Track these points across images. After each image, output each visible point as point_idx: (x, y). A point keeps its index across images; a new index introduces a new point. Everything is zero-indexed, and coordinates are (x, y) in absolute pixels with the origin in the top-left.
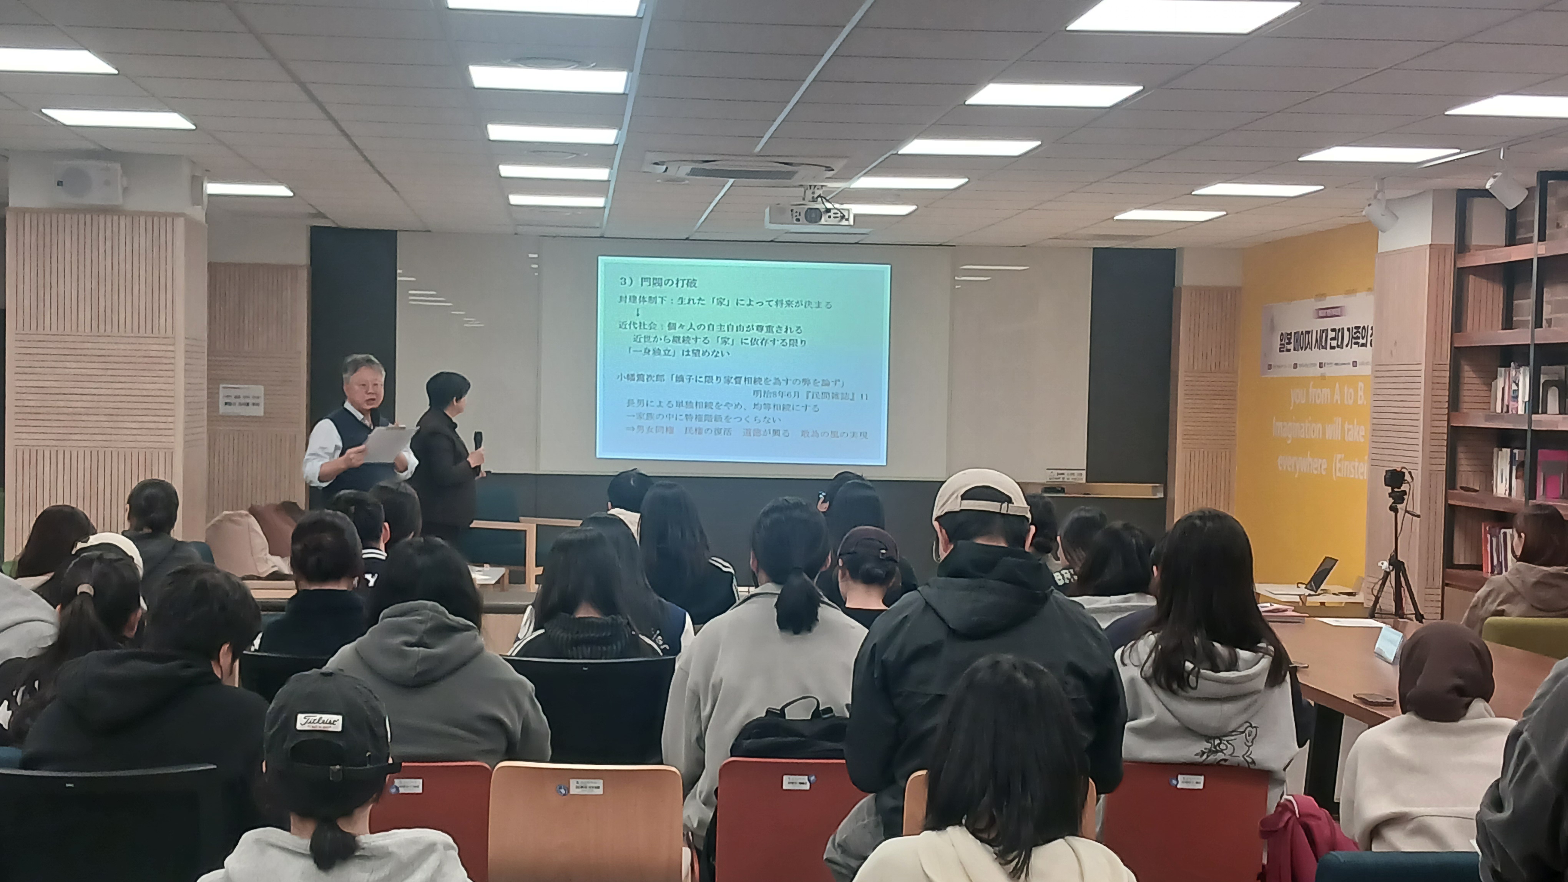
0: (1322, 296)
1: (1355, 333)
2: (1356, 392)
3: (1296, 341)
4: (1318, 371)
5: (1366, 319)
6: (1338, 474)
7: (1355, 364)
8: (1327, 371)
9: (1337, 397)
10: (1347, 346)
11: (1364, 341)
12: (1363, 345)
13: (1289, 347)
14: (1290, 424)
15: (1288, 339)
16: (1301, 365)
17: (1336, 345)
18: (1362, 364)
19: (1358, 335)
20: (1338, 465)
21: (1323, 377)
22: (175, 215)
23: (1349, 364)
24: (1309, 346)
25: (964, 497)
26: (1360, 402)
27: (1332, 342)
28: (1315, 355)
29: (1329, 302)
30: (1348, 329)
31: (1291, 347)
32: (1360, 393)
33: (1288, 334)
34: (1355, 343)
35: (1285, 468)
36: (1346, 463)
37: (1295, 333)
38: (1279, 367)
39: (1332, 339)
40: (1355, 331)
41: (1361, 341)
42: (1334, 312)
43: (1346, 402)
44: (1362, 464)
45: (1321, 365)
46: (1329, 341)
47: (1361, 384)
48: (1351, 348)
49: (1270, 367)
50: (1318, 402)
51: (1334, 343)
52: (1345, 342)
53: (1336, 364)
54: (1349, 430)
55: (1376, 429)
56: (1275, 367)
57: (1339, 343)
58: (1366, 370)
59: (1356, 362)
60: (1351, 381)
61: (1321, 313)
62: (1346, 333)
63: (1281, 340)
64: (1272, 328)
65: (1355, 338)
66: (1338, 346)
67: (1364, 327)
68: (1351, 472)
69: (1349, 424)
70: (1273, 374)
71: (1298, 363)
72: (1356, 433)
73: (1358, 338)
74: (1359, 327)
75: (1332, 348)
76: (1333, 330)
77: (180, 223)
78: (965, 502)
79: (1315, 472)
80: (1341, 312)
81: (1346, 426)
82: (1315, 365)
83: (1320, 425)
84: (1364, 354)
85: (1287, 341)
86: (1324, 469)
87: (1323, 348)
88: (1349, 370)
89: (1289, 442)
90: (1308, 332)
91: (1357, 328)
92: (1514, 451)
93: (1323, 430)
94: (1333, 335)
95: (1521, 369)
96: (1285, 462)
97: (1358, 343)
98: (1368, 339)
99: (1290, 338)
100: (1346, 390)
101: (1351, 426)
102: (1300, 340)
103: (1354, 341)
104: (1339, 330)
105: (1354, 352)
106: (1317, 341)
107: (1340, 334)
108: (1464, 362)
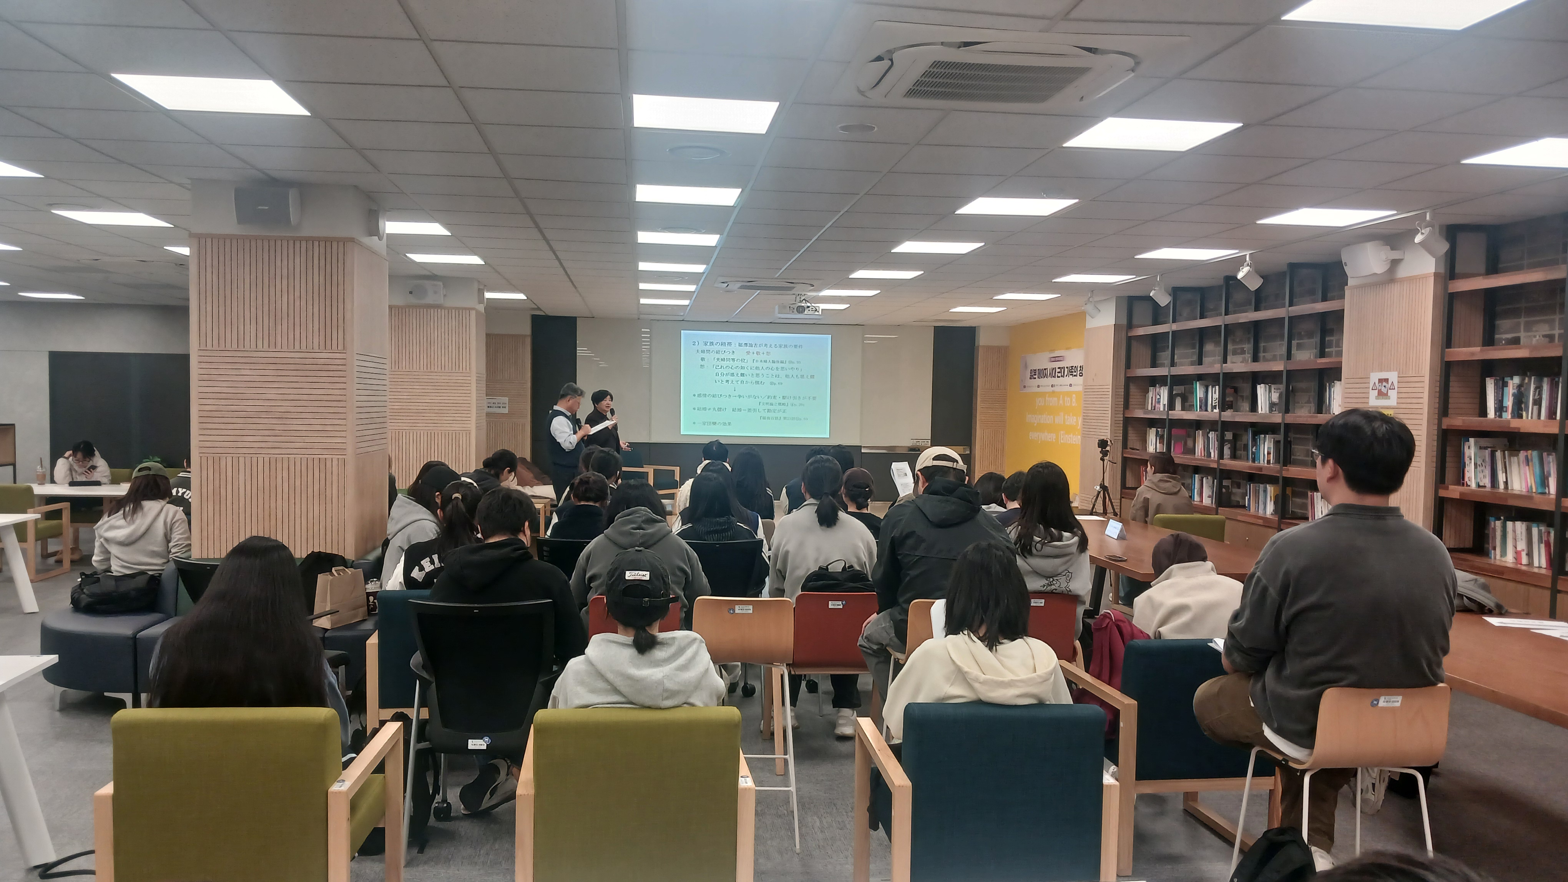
0: (1053, 351)
2: (1071, 400)
3: (1039, 373)
4: (1051, 389)
5: (1078, 363)
6: (1062, 441)
7: (1071, 385)
8: (1055, 389)
9: (1061, 402)
10: (1066, 376)
11: (1076, 374)
12: (1075, 376)
14: (1036, 416)
15: (1034, 372)
16: (1042, 386)
17: (1060, 376)
18: (1075, 385)
19: (1072, 371)
20: (1062, 437)
21: (1053, 392)
22: (470, 309)
23: (1068, 385)
24: (1045, 376)
25: (934, 459)
26: (1073, 405)
27: (1058, 374)
28: (1050, 381)
29: (1056, 354)
30: (1067, 368)
31: (1036, 376)
32: (1074, 400)
33: (1034, 370)
34: (1071, 375)
35: (1031, 438)
36: (1066, 436)
37: (1038, 370)
38: (1030, 387)
39: (1058, 372)
40: (1070, 368)
41: (1074, 374)
42: (1059, 358)
43: (1066, 405)
44: (1074, 436)
45: (1052, 386)
46: (1057, 374)
47: (1074, 395)
48: (1069, 377)
49: (1025, 387)
50: (1051, 405)
51: (1059, 375)
52: (1065, 374)
53: (1061, 385)
54: (1067, 419)
55: (1085, 418)
56: (1027, 386)
58: (1080, 388)
60: (1069, 394)
61: (1053, 359)
62: (1066, 369)
63: (1031, 373)
64: (1026, 366)
65: (1071, 372)
66: (1062, 376)
67: (1075, 367)
68: (1070, 440)
69: (1067, 416)
70: (1026, 390)
71: (1040, 385)
72: (1071, 420)
73: (1072, 372)
74: (1073, 366)
75: (1059, 377)
76: (1059, 368)
77: (473, 313)
78: (934, 461)
79: (1049, 440)
80: (1063, 359)
81: (1065, 417)
82: (1049, 386)
83: (1052, 417)
84: (1079, 380)
85: (1034, 374)
86: (1055, 439)
87: (1053, 377)
88: (1067, 388)
89: (1035, 425)
90: (1045, 369)
91: (1072, 367)
92: (1158, 429)
93: (1054, 418)
94: (1059, 370)
95: (1162, 388)
96: (1033, 435)
97: (1072, 375)
98: (1078, 373)
99: (1036, 372)
100: (1066, 398)
101: (1069, 417)
102: (1041, 373)
103: (1070, 373)
104: (1062, 368)
105: (1070, 379)
106: (1050, 374)
107: (1063, 370)
108: (1131, 384)
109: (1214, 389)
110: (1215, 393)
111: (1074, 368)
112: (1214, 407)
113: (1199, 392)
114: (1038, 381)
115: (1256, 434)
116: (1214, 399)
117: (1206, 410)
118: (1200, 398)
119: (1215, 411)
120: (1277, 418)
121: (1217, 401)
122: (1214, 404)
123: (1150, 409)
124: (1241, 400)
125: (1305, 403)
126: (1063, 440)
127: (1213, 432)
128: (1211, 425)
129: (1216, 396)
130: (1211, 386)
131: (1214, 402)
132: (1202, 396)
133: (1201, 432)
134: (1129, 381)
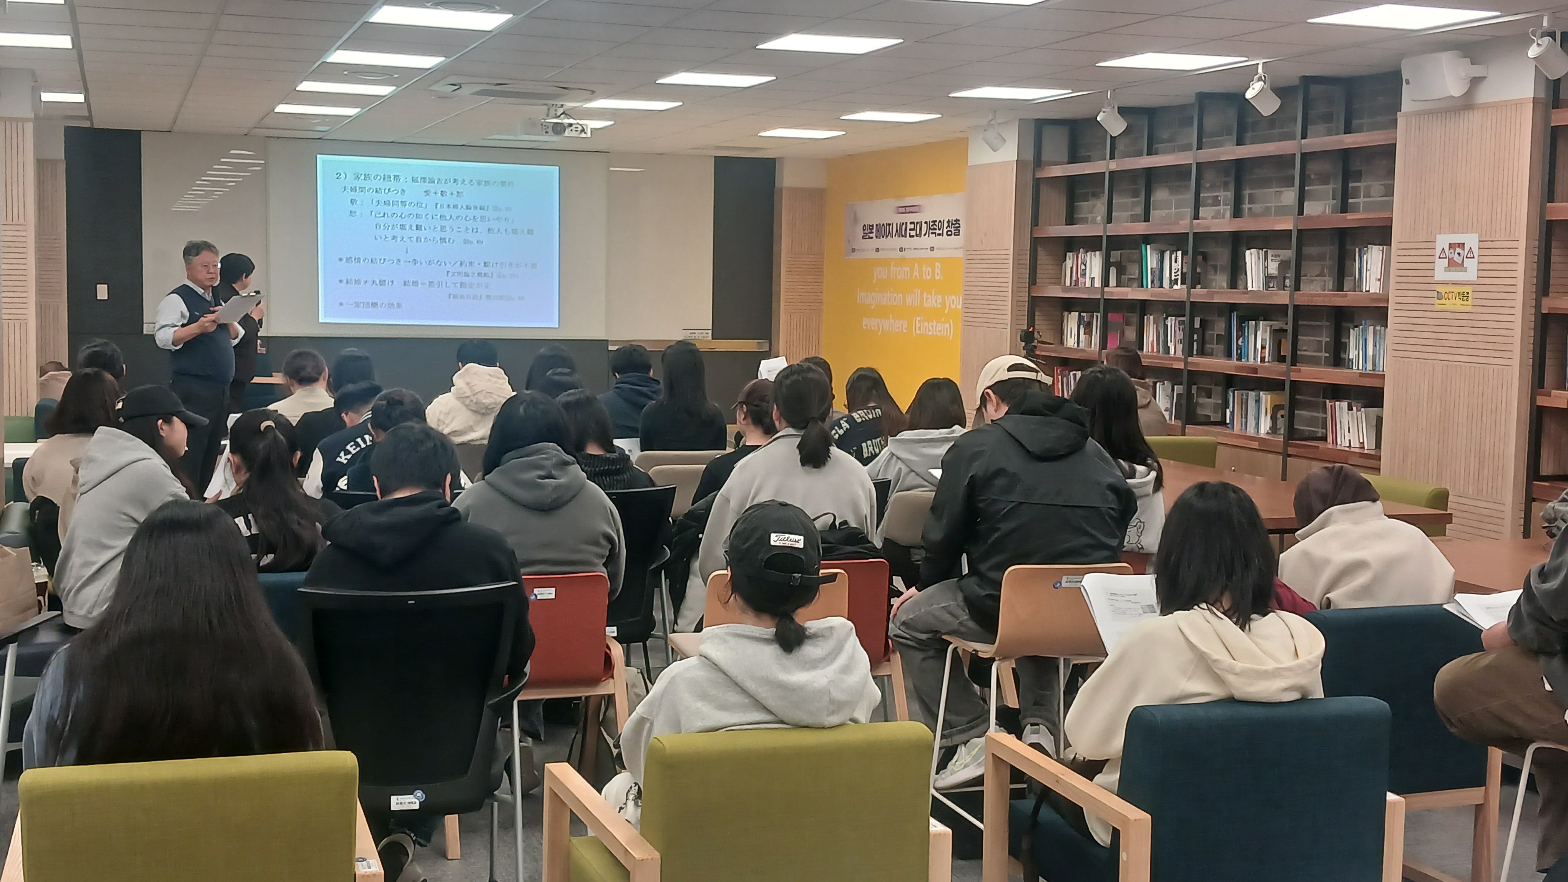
0: (903, 197)
1: (932, 226)
2: (934, 271)
3: (878, 231)
4: (898, 254)
5: (947, 215)
6: (918, 332)
7: (932, 249)
8: (909, 254)
9: (916, 273)
10: (925, 235)
11: (941, 232)
12: (939, 235)
13: (871, 235)
14: (873, 294)
15: (870, 229)
16: (882, 250)
17: (915, 234)
18: (939, 249)
19: (934, 227)
20: (917, 325)
21: (906, 259)
23: (927, 249)
24: (890, 235)
25: (1009, 370)
26: (937, 278)
27: (911, 232)
28: (899, 242)
29: (908, 202)
30: (926, 223)
31: (873, 235)
32: (937, 271)
33: (870, 226)
34: (932, 233)
35: (869, 327)
36: (926, 324)
37: (878, 225)
38: (864, 251)
39: (911, 230)
40: (931, 224)
41: (938, 232)
42: (912, 209)
43: (924, 278)
44: (939, 324)
45: (901, 250)
46: (908, 232)
47: (937, 264)
48: (929, 236)
49: (855, 251)
50: (898, 278)
51: (913, 233)
52: (923, 233)
53: (915, 249)
54: (927, 299)
55: (968, 298)
56: (858, 250)
57: (918, 233)
59: (933, 247)
60: (931, 262)
61: (903, 210)
62: (924, 226)
63: (864, 230)
64: (855, 220)
65: (932, 229)
66: (917, 235)
67: (941, 221)
68: (929, 330)
69: (927, 295)
70: (856, 256)
72: (934, 301)
73: (934, 229)
74: (936, 221)
75: (912, 236)
76: (911, 223)
79: (897, 330)
80: (921, 208)
81: (925, 296)
82: (898, 249)
83: (901, 295)
85: (869, 231)
86: (906, 329)
87: (902, 236)
88: (928, 254)
89: (872, 307)
90: (888, 225)
91: (934, 222)
92: (1082, 314)
93: (904, 299)
94: (912, 226)
95: (1088, 254)
96: (869, 323)
97: (935, 233)
98: (945, 231)
99: (873, 229)
100: (924, 268)
101: (929, 296)
102: (883, 231)
103: (931, 231)
104: (917, 223)
105: (933, 240)
106: (897, 231)
107: (918, 225)
108: (1039, 249)
109: (1173, 256)
110: (1176, 262)
111: (937, 223)
112: (1173, 282)
113: (1151, 260)
114: (876, 242)
115: (1243, 321)
116: (1173, 271)
117: (1161, 286)
118: (1151, 268)
119: (1175, 287)
120: (1282, 298)
121: (1179, 273)
122: (1173, 278)
123: (1068, 284)
124: (1213, 272)
125: (1316, 276)
126: (919, 329)
127: (1173, 318)
128: (1173, 308)
129: (1177, 266)
130: (1168, 252)
131: (1173, 274)
132: (1155, 266)
133: (1152, 317)
134: (1036, 242)
